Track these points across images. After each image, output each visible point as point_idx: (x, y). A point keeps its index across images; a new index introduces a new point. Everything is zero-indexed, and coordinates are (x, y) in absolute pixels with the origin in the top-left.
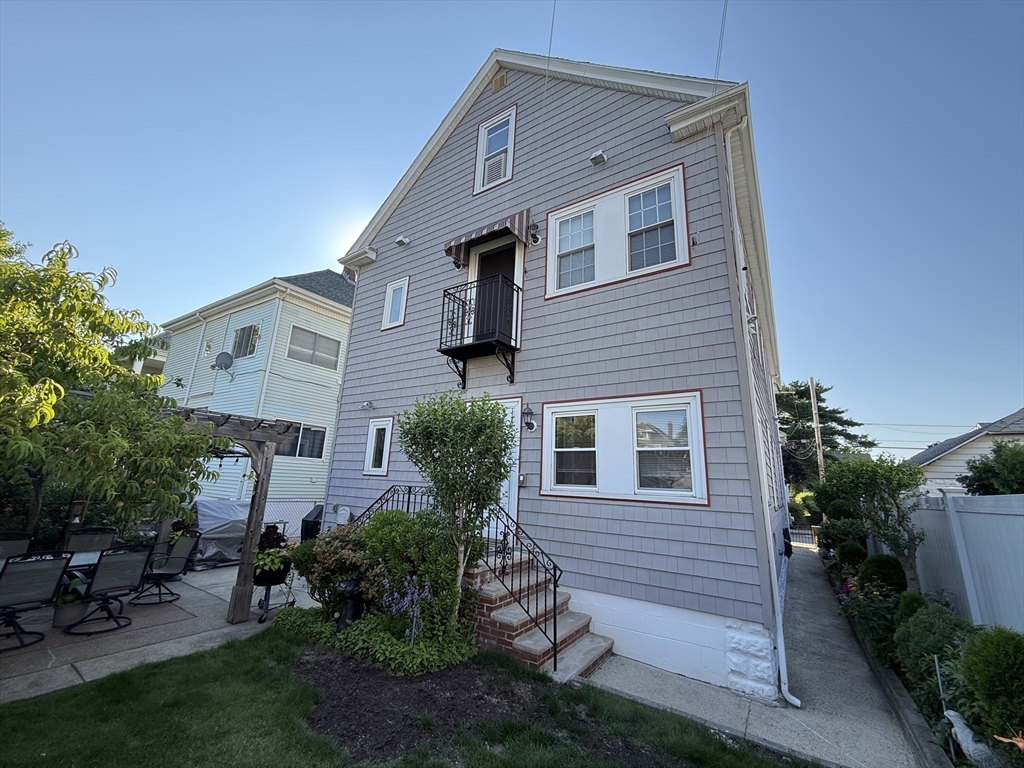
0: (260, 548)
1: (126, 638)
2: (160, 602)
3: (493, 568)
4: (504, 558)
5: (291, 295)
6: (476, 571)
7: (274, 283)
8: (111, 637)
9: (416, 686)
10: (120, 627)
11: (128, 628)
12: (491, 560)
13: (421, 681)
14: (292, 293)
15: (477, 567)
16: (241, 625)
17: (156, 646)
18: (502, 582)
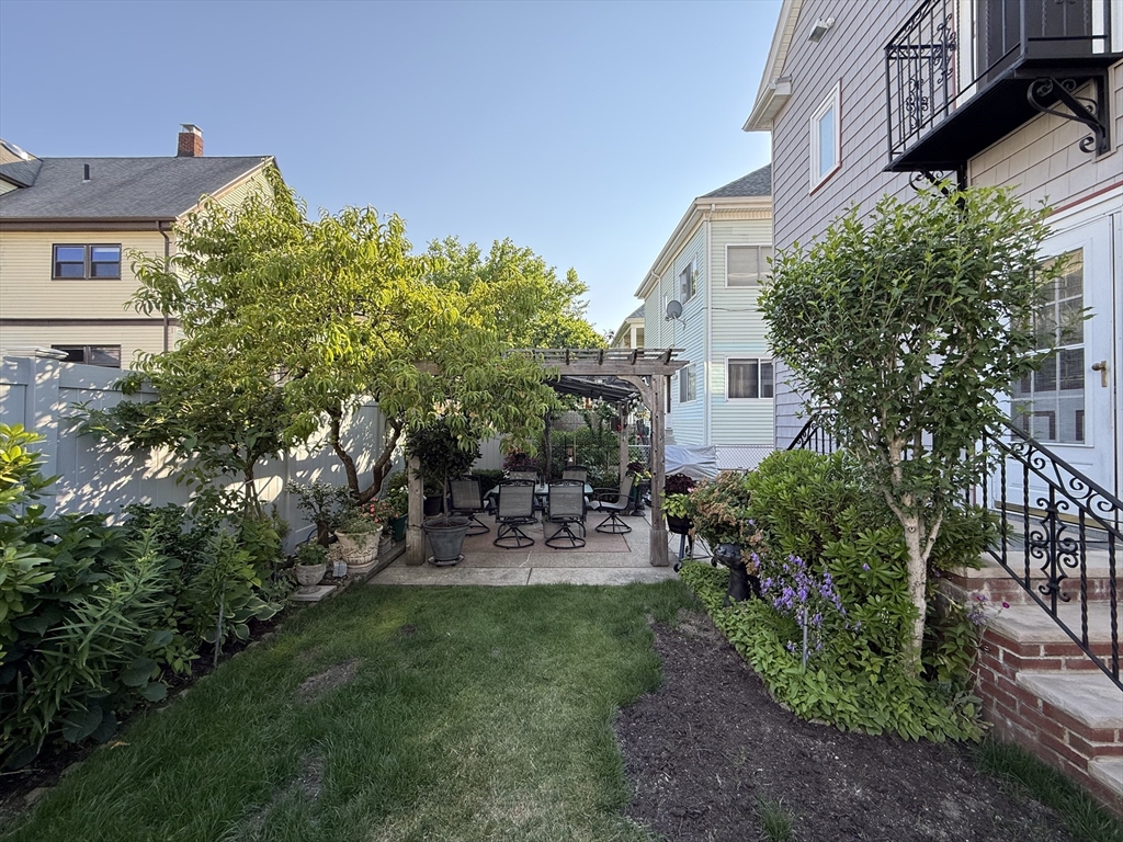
0: (666, 492)
1: (573, 557)
2: (614, 533)
3: (1022, 575)
4: (1053, 560)
5: (717, 211)
6: (971, 573)
7: (696, 205)
8: (565, 554)
9: (801, 740)
10: (575, 547)
11: (581, 549)
12: (1016, 558)
13: (814, 737)
14: (719, 207)
15: (976, 565)
16: (659, 568)
17: (586, 570)
18: (1053, 613)
